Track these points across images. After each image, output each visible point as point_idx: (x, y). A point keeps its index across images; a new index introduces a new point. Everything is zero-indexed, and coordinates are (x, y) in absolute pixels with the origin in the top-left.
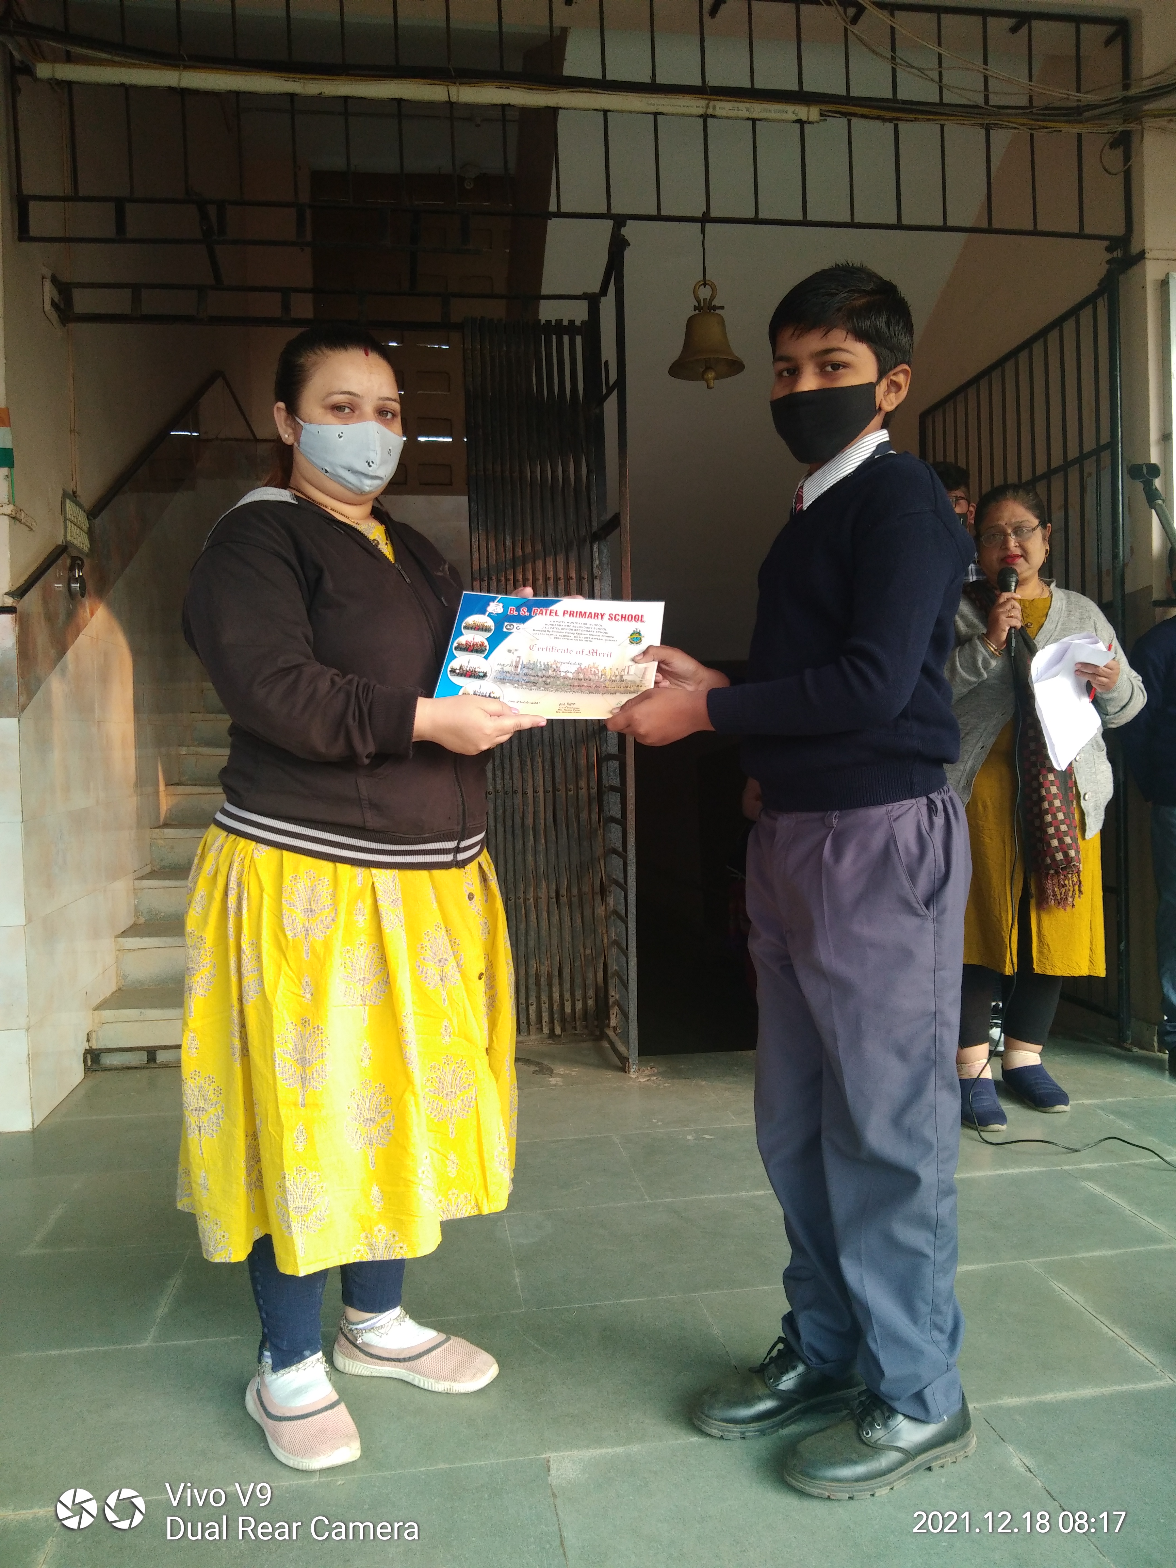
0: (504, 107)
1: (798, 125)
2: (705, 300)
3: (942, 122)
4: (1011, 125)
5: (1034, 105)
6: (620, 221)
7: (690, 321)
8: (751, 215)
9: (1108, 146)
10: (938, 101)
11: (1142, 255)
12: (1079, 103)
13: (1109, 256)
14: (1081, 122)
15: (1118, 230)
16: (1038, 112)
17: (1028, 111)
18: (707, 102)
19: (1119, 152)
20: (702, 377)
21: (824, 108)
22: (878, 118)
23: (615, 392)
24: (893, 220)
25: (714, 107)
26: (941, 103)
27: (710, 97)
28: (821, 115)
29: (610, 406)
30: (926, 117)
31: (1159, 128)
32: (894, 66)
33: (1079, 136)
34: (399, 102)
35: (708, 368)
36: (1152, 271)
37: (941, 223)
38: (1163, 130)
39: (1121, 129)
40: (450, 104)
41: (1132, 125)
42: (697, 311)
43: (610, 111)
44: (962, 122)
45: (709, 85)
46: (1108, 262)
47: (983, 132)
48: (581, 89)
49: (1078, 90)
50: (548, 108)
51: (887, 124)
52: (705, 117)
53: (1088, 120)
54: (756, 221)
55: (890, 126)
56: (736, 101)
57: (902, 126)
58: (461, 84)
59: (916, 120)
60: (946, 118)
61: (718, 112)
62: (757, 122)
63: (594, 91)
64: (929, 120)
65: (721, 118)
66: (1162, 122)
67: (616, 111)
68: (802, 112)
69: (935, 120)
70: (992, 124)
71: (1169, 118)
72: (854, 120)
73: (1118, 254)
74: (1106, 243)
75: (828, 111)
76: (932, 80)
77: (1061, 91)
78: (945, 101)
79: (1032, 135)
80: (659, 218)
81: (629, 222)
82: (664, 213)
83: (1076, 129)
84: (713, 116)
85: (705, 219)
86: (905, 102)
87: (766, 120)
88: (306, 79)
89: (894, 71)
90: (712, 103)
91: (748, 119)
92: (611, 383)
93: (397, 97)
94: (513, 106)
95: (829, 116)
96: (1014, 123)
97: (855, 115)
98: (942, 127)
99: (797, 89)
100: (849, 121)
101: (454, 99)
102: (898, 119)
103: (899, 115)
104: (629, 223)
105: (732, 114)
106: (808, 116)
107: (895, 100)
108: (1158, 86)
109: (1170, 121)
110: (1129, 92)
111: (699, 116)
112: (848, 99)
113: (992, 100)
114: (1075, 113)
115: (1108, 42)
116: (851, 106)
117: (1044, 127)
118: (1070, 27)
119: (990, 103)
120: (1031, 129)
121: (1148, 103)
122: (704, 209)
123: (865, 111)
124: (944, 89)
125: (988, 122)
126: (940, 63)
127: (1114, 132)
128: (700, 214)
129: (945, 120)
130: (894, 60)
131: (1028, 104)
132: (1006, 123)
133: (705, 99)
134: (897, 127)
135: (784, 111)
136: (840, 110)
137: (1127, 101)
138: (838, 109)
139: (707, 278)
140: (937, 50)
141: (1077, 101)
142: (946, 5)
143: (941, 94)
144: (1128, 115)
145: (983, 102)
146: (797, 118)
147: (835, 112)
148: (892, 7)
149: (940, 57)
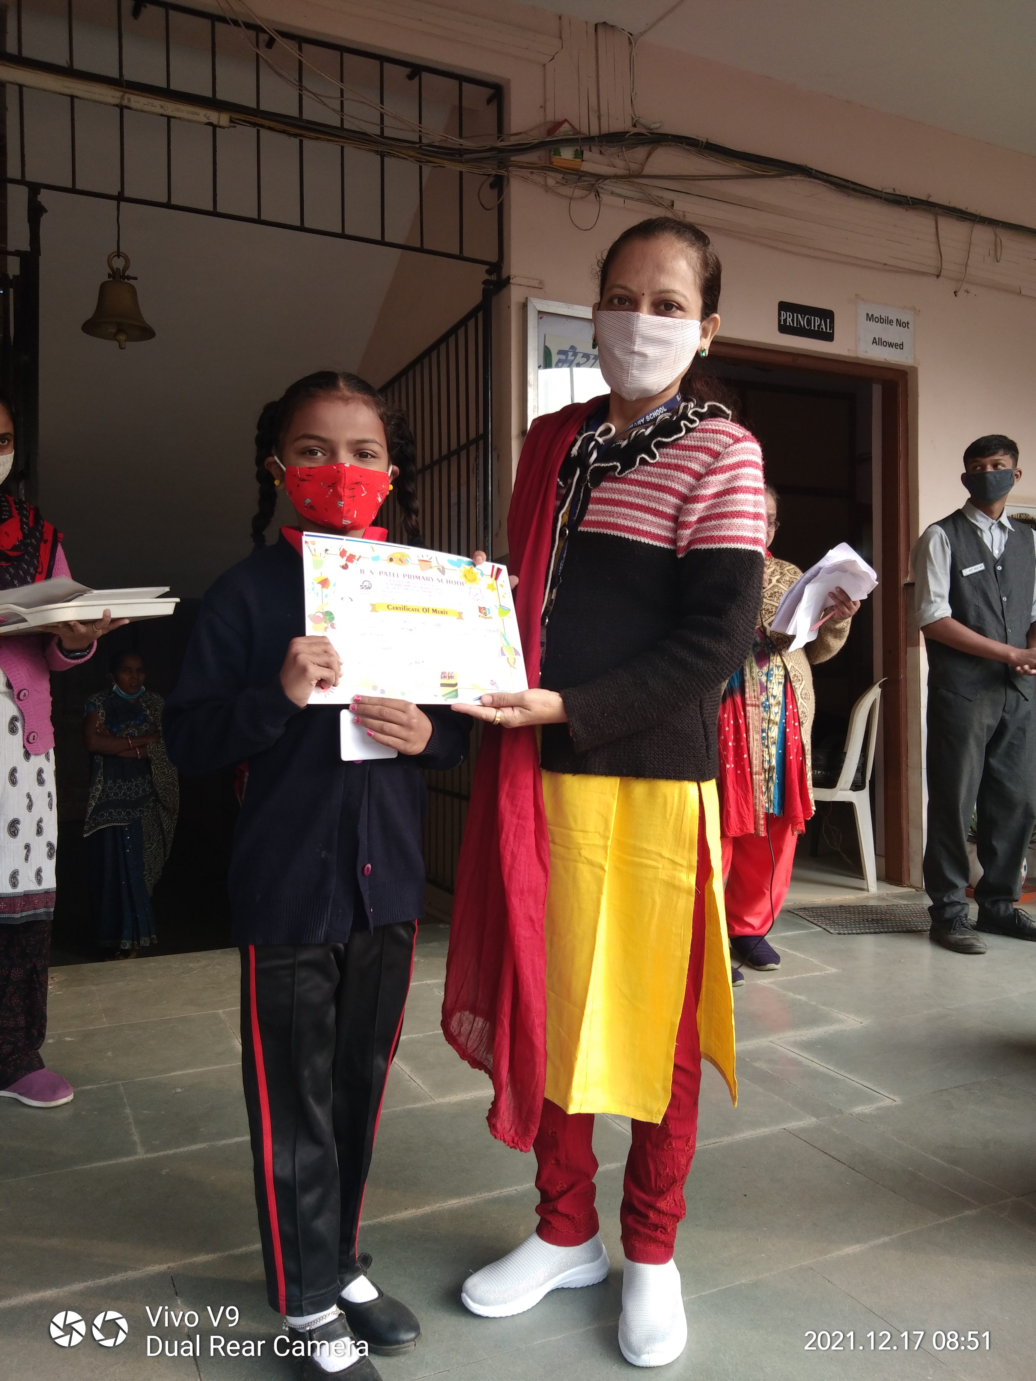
1: (211, 128)
2: (118, 269)
3: (342, 144)
4: (402, 156)
5: (422, 142)
6: (34, 189)
7: (104, 287)
8: (164, 199)
9: (485, 186)
10: (338, 124)
11: (508, 280)
12: (461, 147)
14: (461, 162)
15: (493, 257)
16: (426, 148)
17: (417, 146)
18: (121, 94)
19: (495, 192)
20: (114, 338)
21: (235, 116)
22: (285, 132)
24: (296, 222)
25: (130, 100)
26: (342, 128)
27: (126, 90)
28: (231, 121)
30: (326, 137)
31: (522, 177)
33: (461, 173)
35: (120, 330)
36: (516, 294)
38: (525, 179)
39: (494, 173)
41: (502, 171)
42: (111, 279)
43: (25, 86)
44: (358, 146)
45: (125, 79)
46: (484, 283)
47: (379, 157)
49: (461, 136)
51: (292, 138)
52: (121, 107)
53: (468, 161)
54: (167, 206)
55: (296, 141)
56: (152, 98)
57: (306, 142)
59: (317, 138)
60: (345, 141)
61: (133, 105)
62: (171, 119)
64: (328, 141)
65: (136, 110)
66: (525, 172)
67: (32, 88)
68: (213, 117)
69: (336, 141)
70: (385, 152)
71: (532, 170)
72: (263, 132)
73: (493, 277)
74: (483, 267)
75: (238, 119)
76: (332, 107)
77: (444, 134)
78: (345, 126)
79: (421, 167)
80: (74, 191)
82: (79, 187)
83: (458, 167)
84: (129, 108)
85: (120, 198)
86: (308, 122)
87: (179, 118)
89: (301, 94)
90: (127, 96)
91: (162, 115)
95: (238, 124)
96: (403, 154)
97: (263, 126)
98: (342, 148)
99: (211, 96)
100: (258, 131)
102: (301, 135)
103: (302, 132)
104: (43, 191)
105: (148, 108)
106: (219, 121)
107: (300, 119)
108: (521, 142)
109: (532, 172)
110: (500, 144)
111: (114, 105)
112: (257, 112)
113: (387, 133)
114: (456, 154)
115: (489, 101)
116: (260, 118)
117: (431, 162)
118: (456, 83)
119: (385, 135)
120: (420, 162)
121: (515, 155)
122: (120, 191)
123: (272, 124)
124: (345, 117)
125: (382, 150)
126: (342, 96)
127: (489, 175)
128: (115, 192)
129: (344, 143)
130: (301, 87)
131: (418, 141)
132: (397, 153)
133: (123, 91)
134: (301, 142)
135: (196, 114)
136: (250, 120)
137: (500, 150)
138: (248, 119)
139: (121, 251)
140: (339, 84)
141: (460, 145)
142: (348, 45)
143: (342, 120)
144: (501, 163)
145: (379, 133)
146: (208, 121)
147: (244, 121)
148: (301, 40)
149: (342, 90)
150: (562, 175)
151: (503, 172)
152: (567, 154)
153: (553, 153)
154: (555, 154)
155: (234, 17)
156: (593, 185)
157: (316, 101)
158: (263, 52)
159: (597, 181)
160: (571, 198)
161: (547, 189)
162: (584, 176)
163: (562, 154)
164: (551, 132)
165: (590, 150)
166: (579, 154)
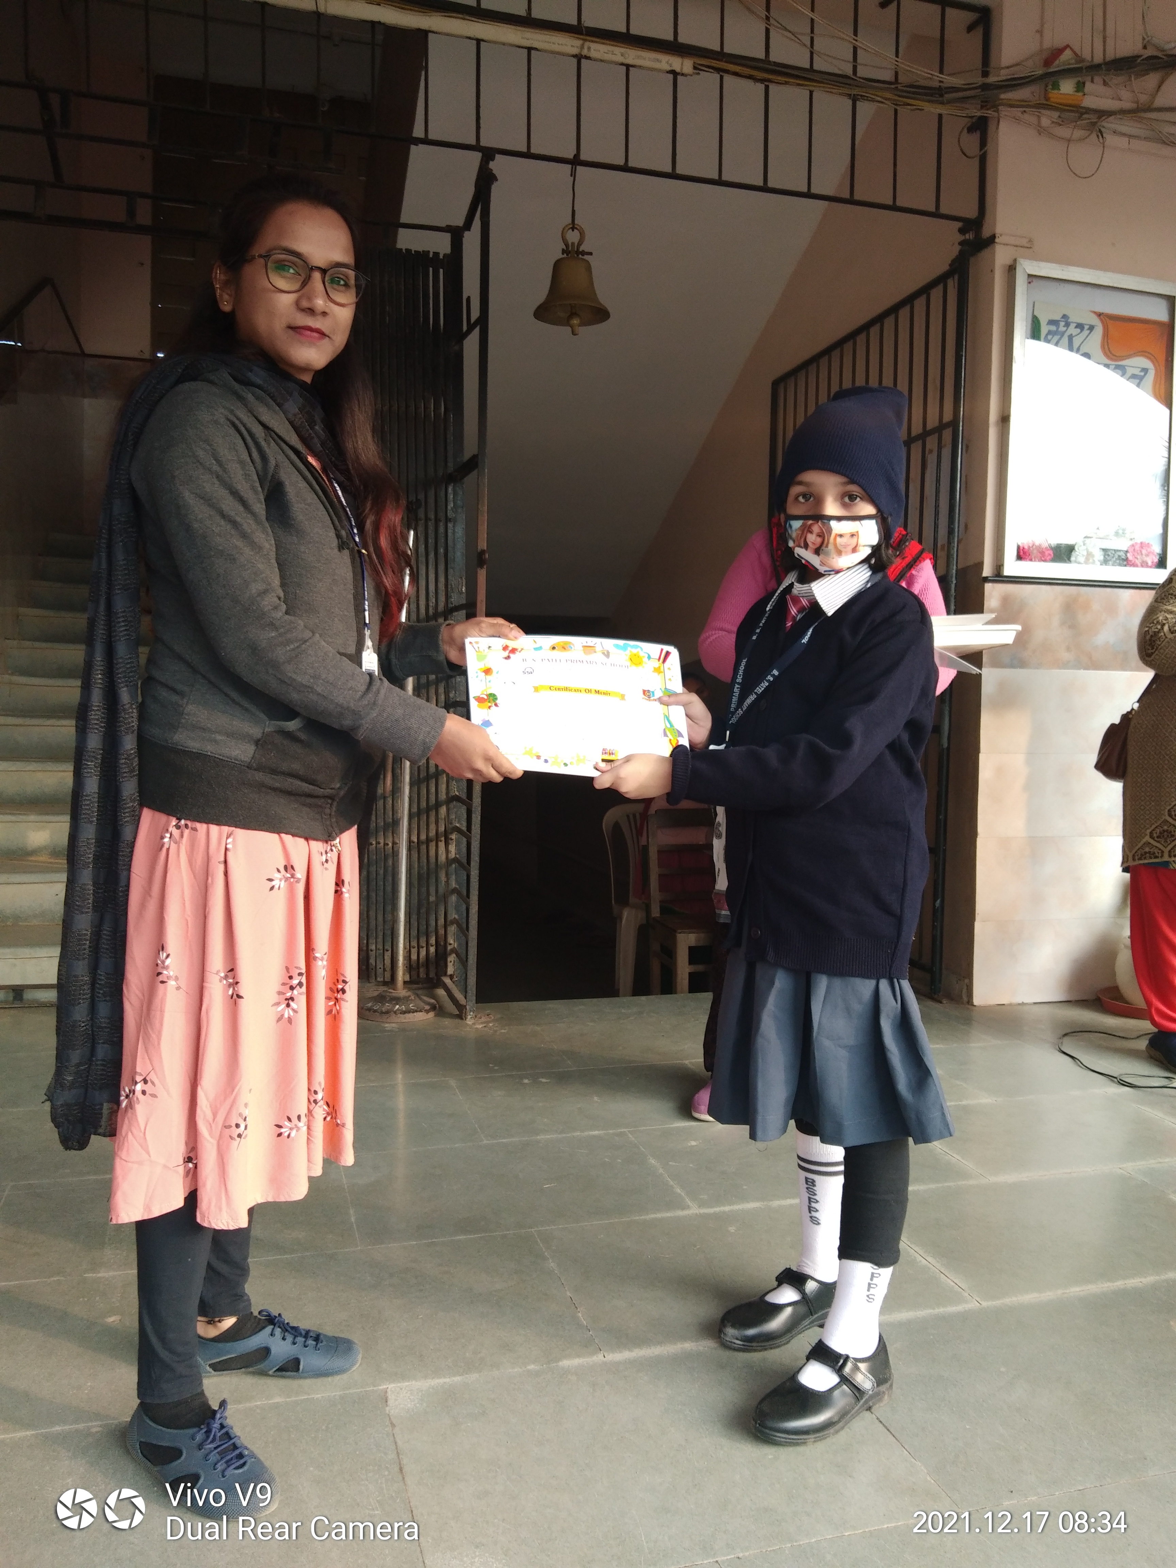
0: (373, 24)
1: (671, 76)
2: (573, 244)
3: (811, 88)
4: (877, 99)
5: (899, 81)
6: (489, 154)
7: (557, 265)
9: (965, 130)
11: (992, 239)
12: (941, 84)
13: (961, 238)
14: (942, 103)
15: (971, 212)
16: (903, 88)
17: (893, 86)
18: (582, 42)
19: (976, 136)
20: (566, 322)
21: (699, 61)
22: (750, 77)
23: (477, 330)
24: (760, 182)
25: (589, 48)
26: (811, 69)
27: (584, 37)
28: (695, 68)
29: (471, 345)
30: (794, 81)
31: (1014, 118)
32: (768, 27)
33: (940, 116)
35: (573, 314)
36: (1001, 255)
37: (805, 189)
38: (1018, 120)
39: (979, 114)
40: (318, 15)
41: (990, 112)
42: (565, 255)
43: (483, 40)
44: (831, 91)
45: (586, 25)
46: (960, 244)
47: (850, 102)
48: (454, 15)
49: (941, 72)
50: (419, 30)
51: (757, 84)
52: (579, 58)
53: (949, 102)
54: (625, 168)
55: (761, 87)
56: (612, 45)
57: (773, 88)
59: (786, 83)
60: (815, 84)
61: (593, 54)
62: (631, 68)
63: (468, 18)
64: (798, 85)
65: (595, 60)
66: (1017, 112)
67: (487, 41)
68: (676, 63)
69: (806, 85)
70: (858, 95)
71: (1024, 109)
72: (727, 78)
73: (970, 236)
74: (959, 224)
75: (701, 65)
76: (805, 45)
77: (926, 70)
78: (816, 67)
79: (896, 111)
80: (528, 155)
81: (497, 156)
82: (534, 151)
83: (937, 109)
84: (587, 58)
85: (576, 162)
86: (776, 64)
87: (640, 67)
89: (767, 31)
90: (587, 44)
91: (622, 64)
92: (473, 320)
94: (384, 24)
95: (701, 70)
96: (881, 97)
97: (727, 72)
98: (811, 93)
99: (672, 39)
100: (722, 78)
101: (322, 9)
102: (770, 81)
103: (771, 77)
105: (606, 57)
106: (682, 69)
107: (767, 60)
108: (1016, 76)
109: (1025, 112)
110: (992, 79)
111: (573, 56)
112: (721, 55)
113: (862, 72)
114: (936, 94)
115: (970, 28)
116: (724, 62)
117: (908, 104)
118: (938, 8)
119: (859, 74)
120: (896, 104)
121: (1005, 92)
122: (575, 151)
123: (737, 69)
124: (815, 56)
125: (855, 93)
126: (812, 31)
127: (972, 117)
128: (571, 156)
129: (815, 86)
130: (768, 20)
131: (893, 80)
132: (870, 96)
133: (582, 39)
134: (767, 88)
135: (658, 60)
136: (713, 65)
137: (986, 87)
139: (576, 222)
140: (809, 14)
141: (941, 82)
143: (812, 60)
144: (986, 102)
145: (851, 73)
146: (670, 68)
147: (708, 67)
149: (812, 22)
150: (1059, 114)
152: (1067, 87)
153: (1050, 87)
154: (1053, 89)
156: (1094, 124)
159: (1099, 118)
160: (1069, 141)
161: (1041, 130)
162: (1086, 113)
163: (1061, 88)
164: (1048, 62)
165: (1092, 81)
166: (1080, 87)
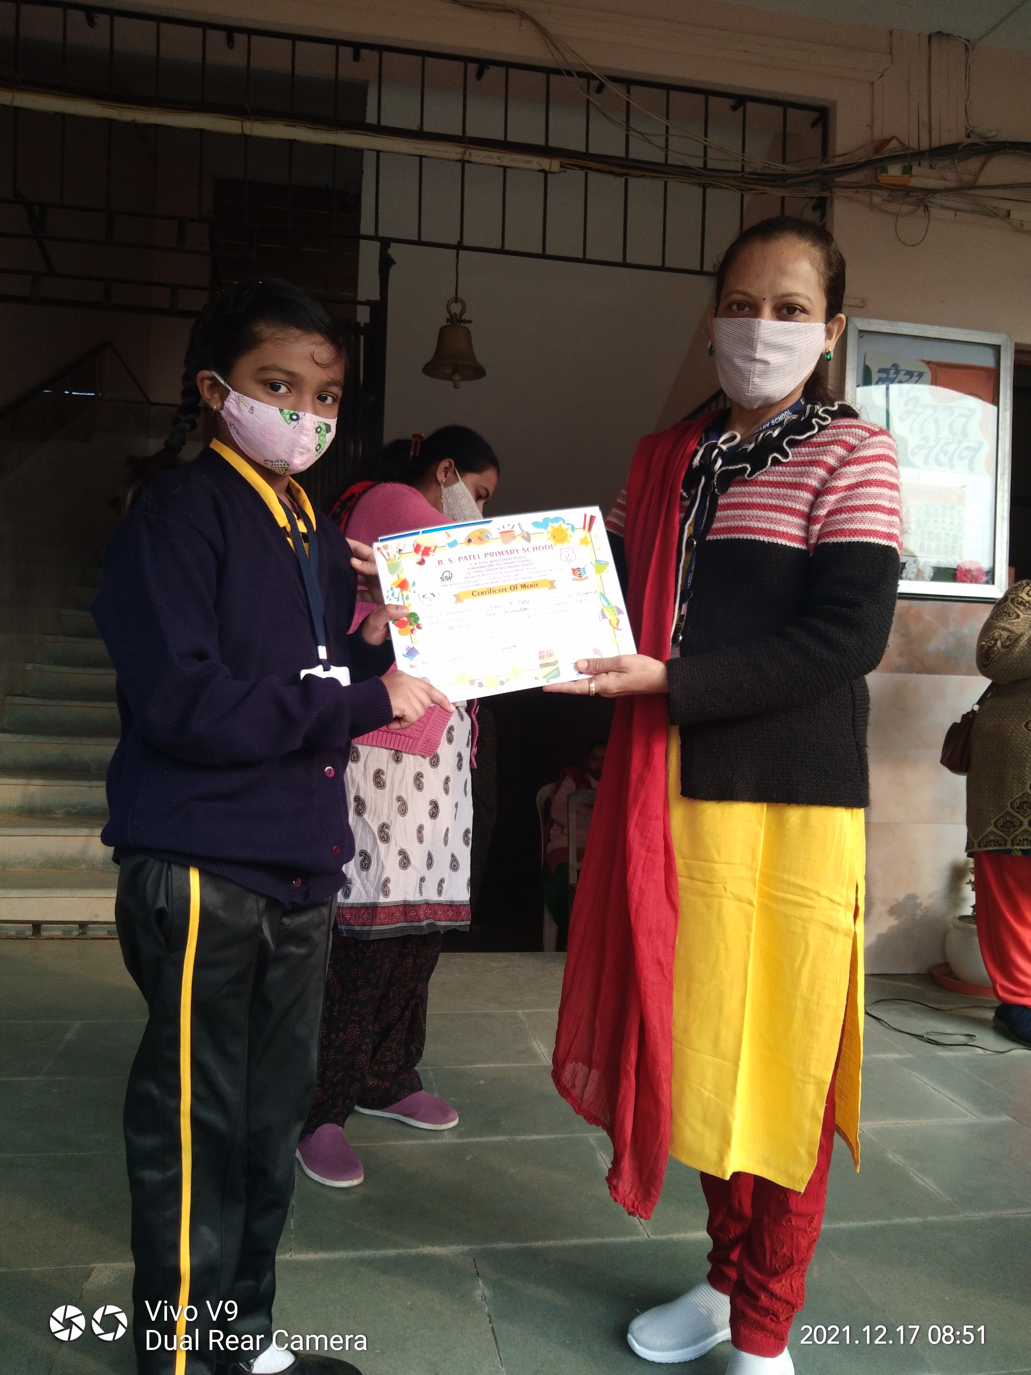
0: (291, 143)
1: (543, 174)
2: (456, 314)
3: (666, 180)
4: (724, 186)
5: (745, 171)
6: (385, 243)
7: (442, 331)
8: (498, 246)
9: (807, 207)
10: (663, 161)
12: (784, 172)
14: (785, 187)
16: (748, 176)
17: (740, 175)
18: (463, 150)
19: (818, 214)
20: (449, 378)
21: (566, 161)
22: (611, 173)
24: (619, 259)
25: (470, 154)
26: (666, 164)
27: (466, 145)
28: (562, 166)
30: (649, 174)
31: (847, 197)
32: (628, 133)
33: (783, 198)
34: (202, 132)
35: (455, 371)
37: (659, 264)
38: (850, 199)
39: (818, 195)
40: (246, 138)
42: (449, 323)
43: (381, 151)
44: (681, 181)
45: (468, 135)
47: (701, 189)
48: (357, 132)
49: (784, 162)
50: (328, 145)
51: (619, 178)
52: (463, 162)
53: (790, 186)
54: (502, 251)
55: (622, 180)
56: (490, 151)
57: (632, 181)
58: (255, 120)
59: (643, 176)
60: (667, 176)
61: (474, 159)
62: (507, 169)
63: (369, 134)
64: (653, 177)
65: (476, 163)
66: (850, 192)
67: (386, 152)
68: (545, 163)
69: (659, 177)
70: (708, 184)
71: (855, 190)
72: (592, 175)
75: (568, 164)
76: (657, 145)
78: (669, 162)
79: (742, 195)
80: (419, 243)
82: (424, 239)
83: (780, 193)
84: (470, 162)
85: (459, 247)
86: (634, 161)
87: (514, 168)
88: (123, 108)
89: (627, 137)
90: (468, 151)
91: (499, 166)
93: (200, 127)
94: (298, 141)
95: (567, 168)
96: (726, 184)
97: (591, 169)
98: (666, 183)
99: (544, 144)
100: (586, 174)
101: (247, 131)
102: (627, 175)
103: (629, 171)
104: (393, 245)
105: (487, 161)
106: (550, 167)
107: (626, 158)
108: (846, 163)
109: (857, 192)
110: (824, 166)
111: (457, 161)
112: (586, 156)
113: (710, 165)
114: (779, 180)
115: (813, 125)
116: (589, 161)
117: (753, 189)
118: (779, 110)
119: (709, 166)
120: (741, 190)
121: (839, 176)
122: (458, 239)
123: (600, 166)
124: (670, 153)
125: (704, 182)
126: (667, 132)
127: (812, 198)
128: (454, 241)
129: (668, 178)
130: (628, 128)
131: (740, 170)
132: (721, 184)
133: (463, 147)
134: (626, 181)
135: (530, 162)
136: (579, 164)
137: (824, 172)
138: (577, 163)
139: (459, 296)
140: (664, 121)
141: (783, 170)
142: (675, 83)
143: (666, 156)
144: (825, 185)
145: (702, 166)
146: (541, 168)
147: (574, 165)
148: (628, 82)
149: (667, 127)
150: (888, 193)
151: (826, 194)
152: (895, 171)
153: (879, 170)
154: (882, 172)
155: (567, 68)
156: (922, 200)
157: (643, 140)
158: (594, 98)
159: (926, 195)
160: (898, 215)
161: (872, 206)
162: (912, 192)
163: (889, 171)
164: (877, 150)
165: (919, 165)
166: (907, 170)
